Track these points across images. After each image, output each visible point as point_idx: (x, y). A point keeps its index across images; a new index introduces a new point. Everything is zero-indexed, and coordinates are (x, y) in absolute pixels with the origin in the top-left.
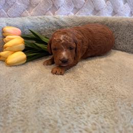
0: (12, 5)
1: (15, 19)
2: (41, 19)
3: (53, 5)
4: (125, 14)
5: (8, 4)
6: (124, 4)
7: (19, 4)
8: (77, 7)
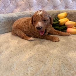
0: (8, 7)
1: (8, 14)
2: (22, 13)
3: (29, 5)
4: (73, 8)
5: (6, 6)
6: (72, 1)
7: (11, 6)
8: (43, 5)
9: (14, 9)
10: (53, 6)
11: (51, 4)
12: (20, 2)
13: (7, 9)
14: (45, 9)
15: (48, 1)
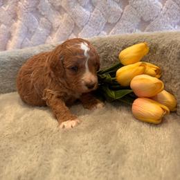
9: (47, 36)
10: (139, 20)
11: (132, 16)
12: (56, 20)
13: (33, 37)
14: (115, 31)
15: (123, 9)
